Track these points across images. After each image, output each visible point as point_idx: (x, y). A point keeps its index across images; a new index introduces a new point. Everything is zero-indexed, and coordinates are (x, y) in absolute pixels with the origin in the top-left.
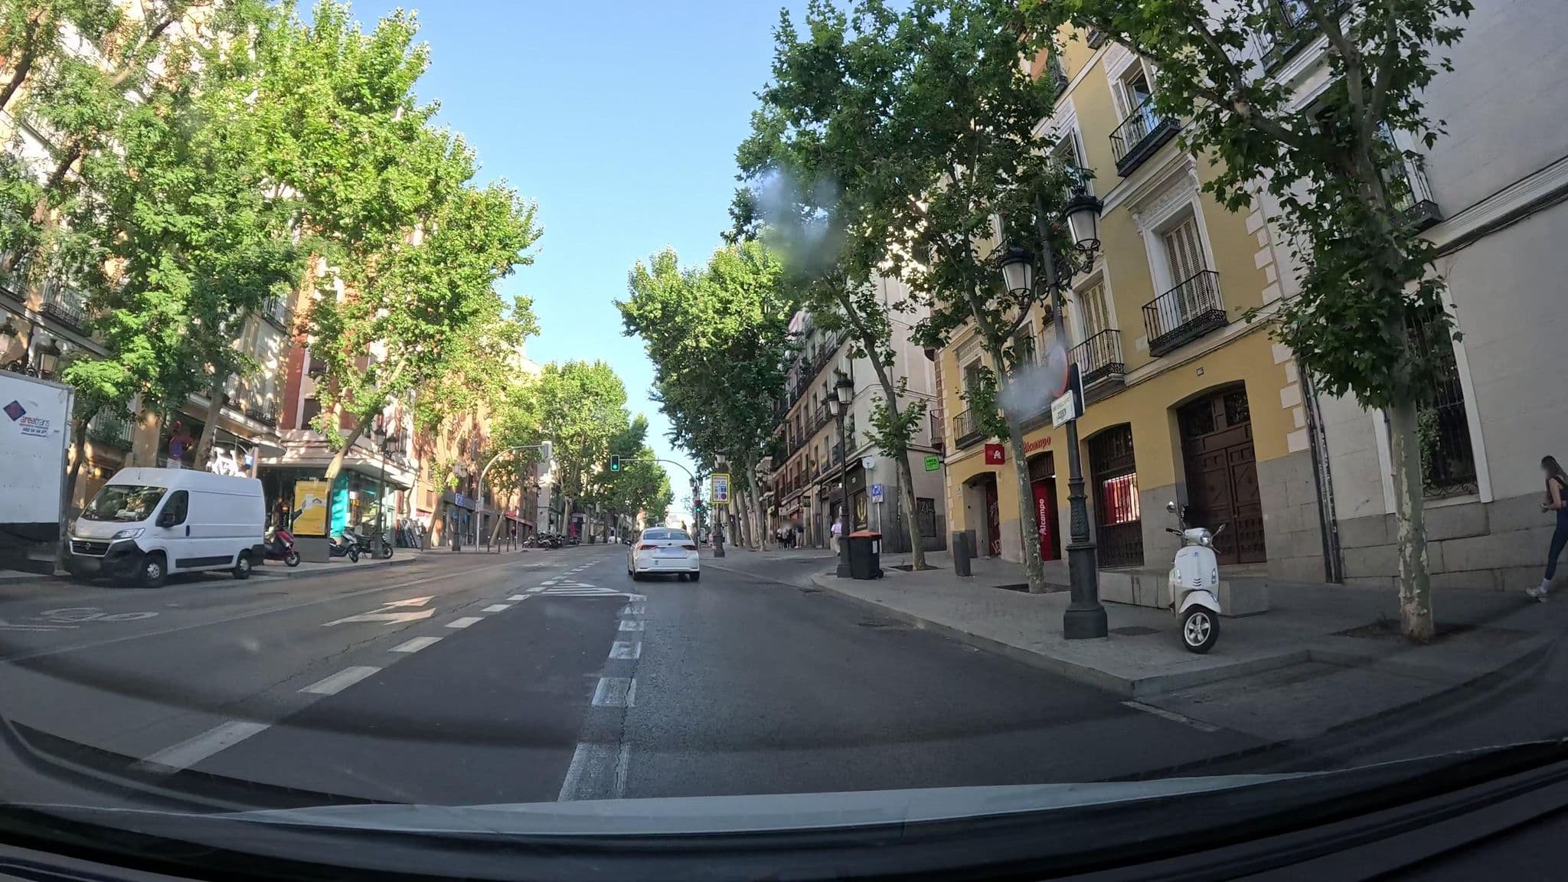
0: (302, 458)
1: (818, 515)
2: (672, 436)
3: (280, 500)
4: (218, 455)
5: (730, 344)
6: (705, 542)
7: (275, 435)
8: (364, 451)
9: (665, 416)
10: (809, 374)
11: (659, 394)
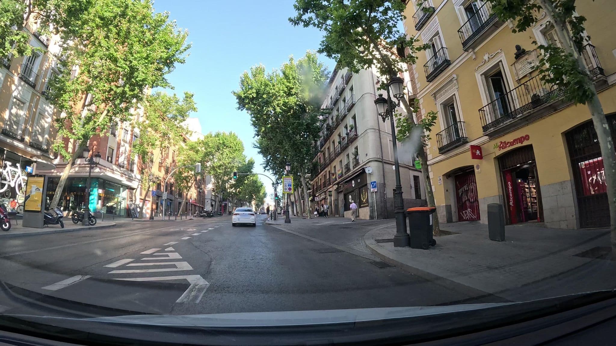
0: (76, 172)
1: (337, 200)
2: (264, 165)
3: (66, 194)
4: (8, 166)
5: (292, 112)
6: (280, 214)
7: (49, 158)
8: (108, 169)
9: (261, 156)
10: (331, 130)
11: (258, 145)
